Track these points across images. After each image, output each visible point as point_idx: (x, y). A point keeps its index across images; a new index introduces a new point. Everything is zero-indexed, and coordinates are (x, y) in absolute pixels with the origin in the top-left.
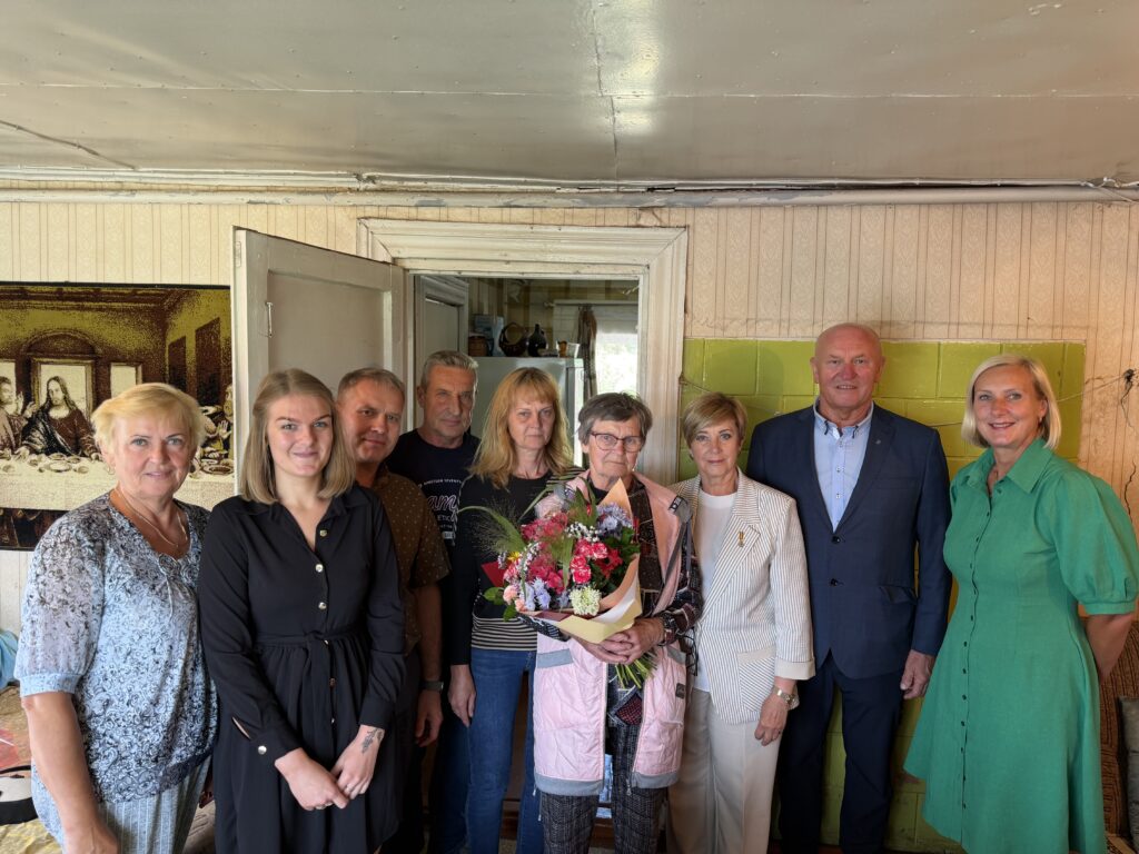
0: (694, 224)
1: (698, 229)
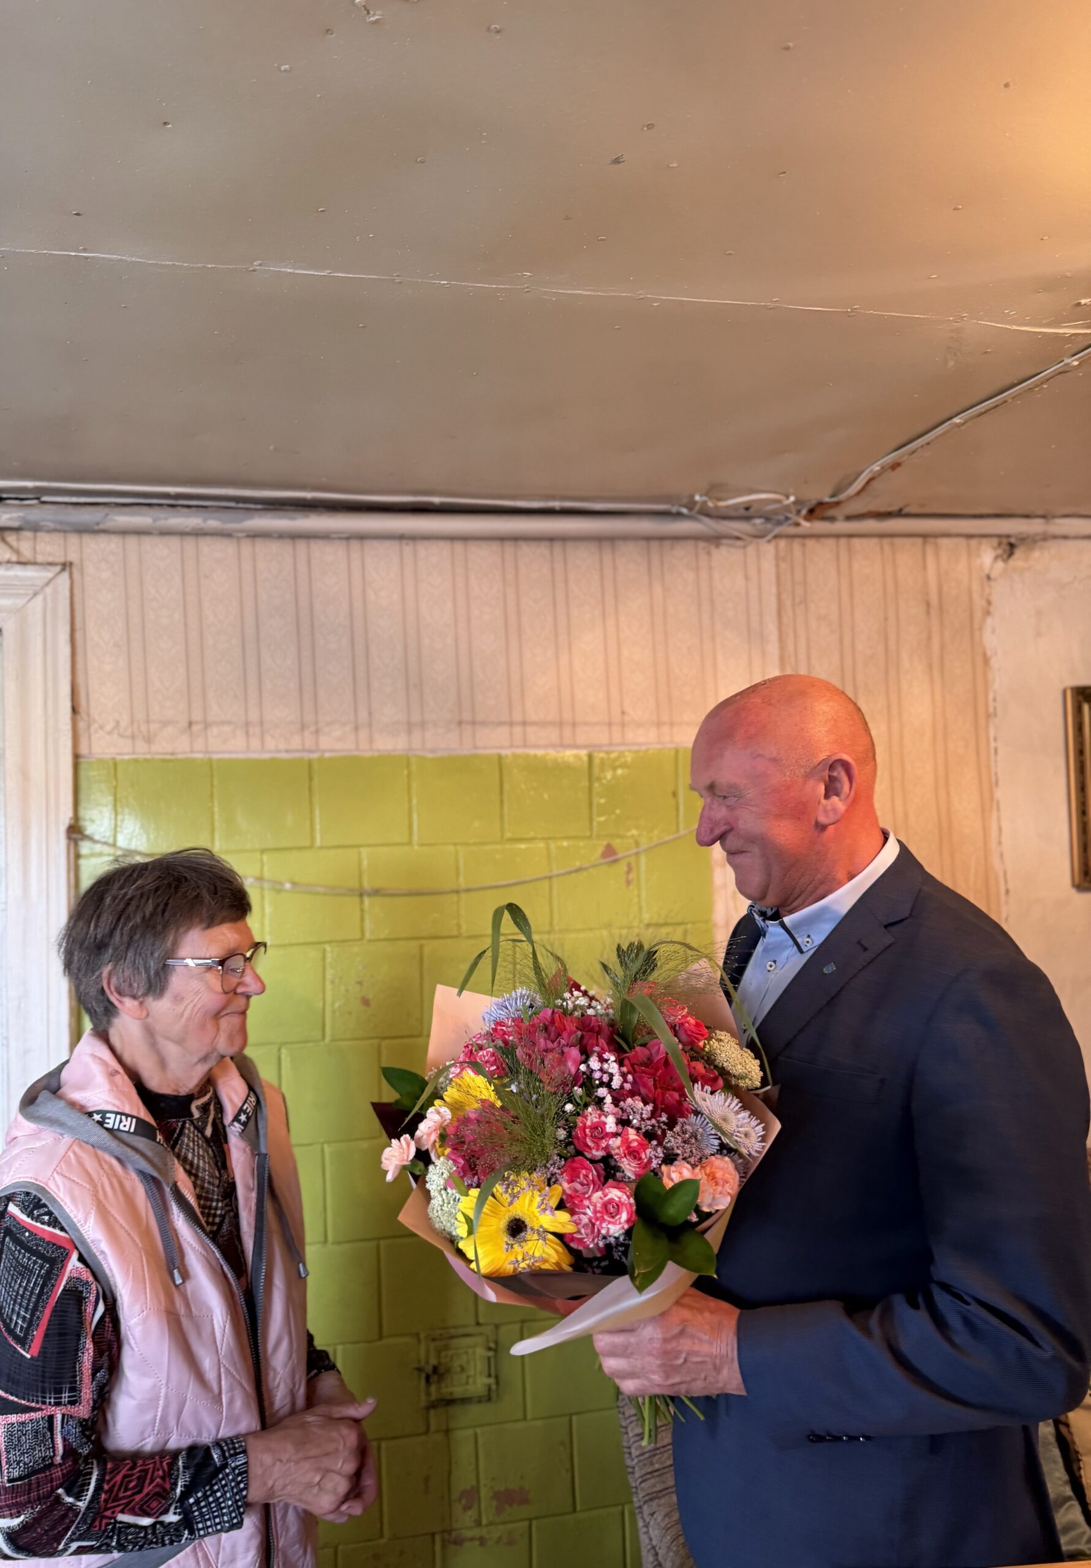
0: (82, 560)
1: (90, 569)
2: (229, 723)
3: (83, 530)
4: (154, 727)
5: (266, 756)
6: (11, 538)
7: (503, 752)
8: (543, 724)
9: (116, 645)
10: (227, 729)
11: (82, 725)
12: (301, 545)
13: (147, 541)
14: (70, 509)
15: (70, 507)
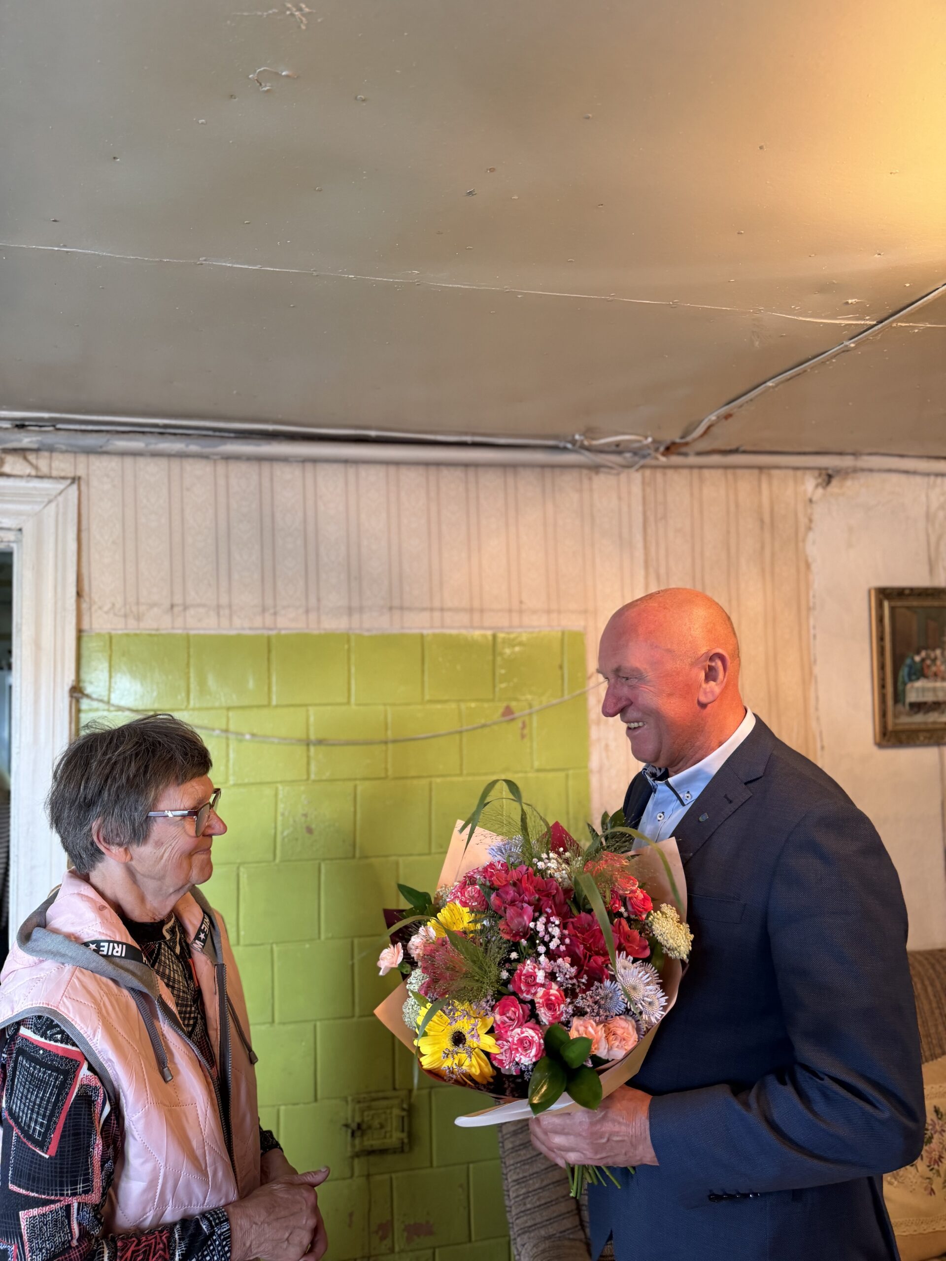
0: (88, 475)
1: (94, 482)
2: (204, 606)
3: (89, 451)
4: (143, 608)
5: (233, 632)
6: (32, 457)
7: (425, 632)
8: (456, 610)
9: (114, 543)
10: (202, 610)
11: (84, 606)
12: (266, 466)
13: (141, 461)
14: (79, 435)
15: (79, 434)
